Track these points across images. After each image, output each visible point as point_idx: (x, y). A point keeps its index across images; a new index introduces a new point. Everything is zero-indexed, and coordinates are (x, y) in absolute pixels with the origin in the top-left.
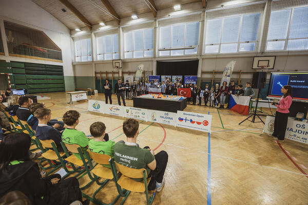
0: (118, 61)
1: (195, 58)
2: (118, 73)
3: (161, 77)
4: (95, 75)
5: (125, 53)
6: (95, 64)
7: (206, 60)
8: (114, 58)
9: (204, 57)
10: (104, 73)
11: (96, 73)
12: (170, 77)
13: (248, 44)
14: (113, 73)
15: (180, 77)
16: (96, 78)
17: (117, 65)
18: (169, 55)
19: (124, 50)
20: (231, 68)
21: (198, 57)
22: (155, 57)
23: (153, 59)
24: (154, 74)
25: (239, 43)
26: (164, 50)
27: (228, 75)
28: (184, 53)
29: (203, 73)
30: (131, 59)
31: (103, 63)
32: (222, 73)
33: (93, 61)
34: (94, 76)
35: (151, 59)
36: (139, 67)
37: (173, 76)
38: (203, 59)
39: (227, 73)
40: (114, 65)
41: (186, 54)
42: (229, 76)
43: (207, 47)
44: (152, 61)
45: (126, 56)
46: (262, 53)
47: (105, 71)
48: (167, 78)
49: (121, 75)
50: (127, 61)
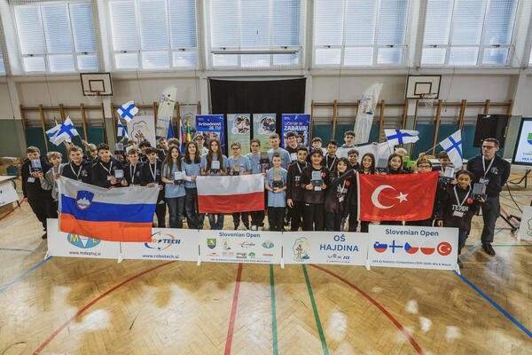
0: (99, 77)
1: (298, 73)
2: (101, 108)
3: (225, 118)
4: (23, 115)
5: (117, 57)
6: (19, 84)
7: (318, 79)
8: (81, 68)
9: (316, 73)
10: (53, 109)
11: (24, 110)
12: (248, 116)
13: (392, 49)
14: (85, 109)
15: (272, 117)
16: (26, 124)
17: (97, 86)
18: (236, 64)
19: (110, 46)
20: (373, 96)
21: (305, 73)
22: (203, 70)
23: (199, 74)
24: (205, 111)
25: (376, 47)
26: (224, 52)
27: (367, 111)
28: (271, 63)
29: (314, 105)
30: (136, 73)
31: (45, 80)
32: (355, 105)
33: (8, 76)
34: (19, 117)
35: (192, 75)
36: (166, 93)
37: (255, 115)
38: (313, 77)
39: (366, 106)
40: (87, 88)
41: (275, 63)
42: (370, 113)
43: (317, 50)
44: (197, 78)
45: (121, 64)
46: (418, 68)
47: (56, 104)
48: (240, 120)
49: (108, 115)
50: (125, 77)
